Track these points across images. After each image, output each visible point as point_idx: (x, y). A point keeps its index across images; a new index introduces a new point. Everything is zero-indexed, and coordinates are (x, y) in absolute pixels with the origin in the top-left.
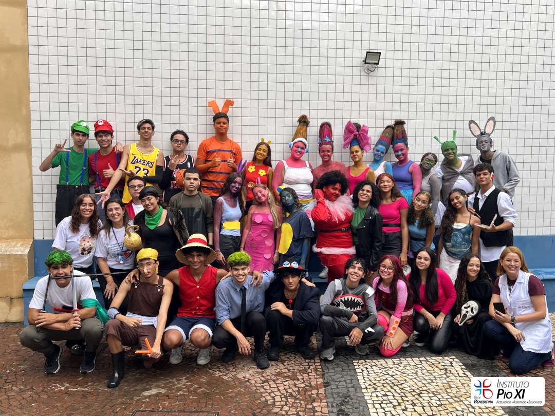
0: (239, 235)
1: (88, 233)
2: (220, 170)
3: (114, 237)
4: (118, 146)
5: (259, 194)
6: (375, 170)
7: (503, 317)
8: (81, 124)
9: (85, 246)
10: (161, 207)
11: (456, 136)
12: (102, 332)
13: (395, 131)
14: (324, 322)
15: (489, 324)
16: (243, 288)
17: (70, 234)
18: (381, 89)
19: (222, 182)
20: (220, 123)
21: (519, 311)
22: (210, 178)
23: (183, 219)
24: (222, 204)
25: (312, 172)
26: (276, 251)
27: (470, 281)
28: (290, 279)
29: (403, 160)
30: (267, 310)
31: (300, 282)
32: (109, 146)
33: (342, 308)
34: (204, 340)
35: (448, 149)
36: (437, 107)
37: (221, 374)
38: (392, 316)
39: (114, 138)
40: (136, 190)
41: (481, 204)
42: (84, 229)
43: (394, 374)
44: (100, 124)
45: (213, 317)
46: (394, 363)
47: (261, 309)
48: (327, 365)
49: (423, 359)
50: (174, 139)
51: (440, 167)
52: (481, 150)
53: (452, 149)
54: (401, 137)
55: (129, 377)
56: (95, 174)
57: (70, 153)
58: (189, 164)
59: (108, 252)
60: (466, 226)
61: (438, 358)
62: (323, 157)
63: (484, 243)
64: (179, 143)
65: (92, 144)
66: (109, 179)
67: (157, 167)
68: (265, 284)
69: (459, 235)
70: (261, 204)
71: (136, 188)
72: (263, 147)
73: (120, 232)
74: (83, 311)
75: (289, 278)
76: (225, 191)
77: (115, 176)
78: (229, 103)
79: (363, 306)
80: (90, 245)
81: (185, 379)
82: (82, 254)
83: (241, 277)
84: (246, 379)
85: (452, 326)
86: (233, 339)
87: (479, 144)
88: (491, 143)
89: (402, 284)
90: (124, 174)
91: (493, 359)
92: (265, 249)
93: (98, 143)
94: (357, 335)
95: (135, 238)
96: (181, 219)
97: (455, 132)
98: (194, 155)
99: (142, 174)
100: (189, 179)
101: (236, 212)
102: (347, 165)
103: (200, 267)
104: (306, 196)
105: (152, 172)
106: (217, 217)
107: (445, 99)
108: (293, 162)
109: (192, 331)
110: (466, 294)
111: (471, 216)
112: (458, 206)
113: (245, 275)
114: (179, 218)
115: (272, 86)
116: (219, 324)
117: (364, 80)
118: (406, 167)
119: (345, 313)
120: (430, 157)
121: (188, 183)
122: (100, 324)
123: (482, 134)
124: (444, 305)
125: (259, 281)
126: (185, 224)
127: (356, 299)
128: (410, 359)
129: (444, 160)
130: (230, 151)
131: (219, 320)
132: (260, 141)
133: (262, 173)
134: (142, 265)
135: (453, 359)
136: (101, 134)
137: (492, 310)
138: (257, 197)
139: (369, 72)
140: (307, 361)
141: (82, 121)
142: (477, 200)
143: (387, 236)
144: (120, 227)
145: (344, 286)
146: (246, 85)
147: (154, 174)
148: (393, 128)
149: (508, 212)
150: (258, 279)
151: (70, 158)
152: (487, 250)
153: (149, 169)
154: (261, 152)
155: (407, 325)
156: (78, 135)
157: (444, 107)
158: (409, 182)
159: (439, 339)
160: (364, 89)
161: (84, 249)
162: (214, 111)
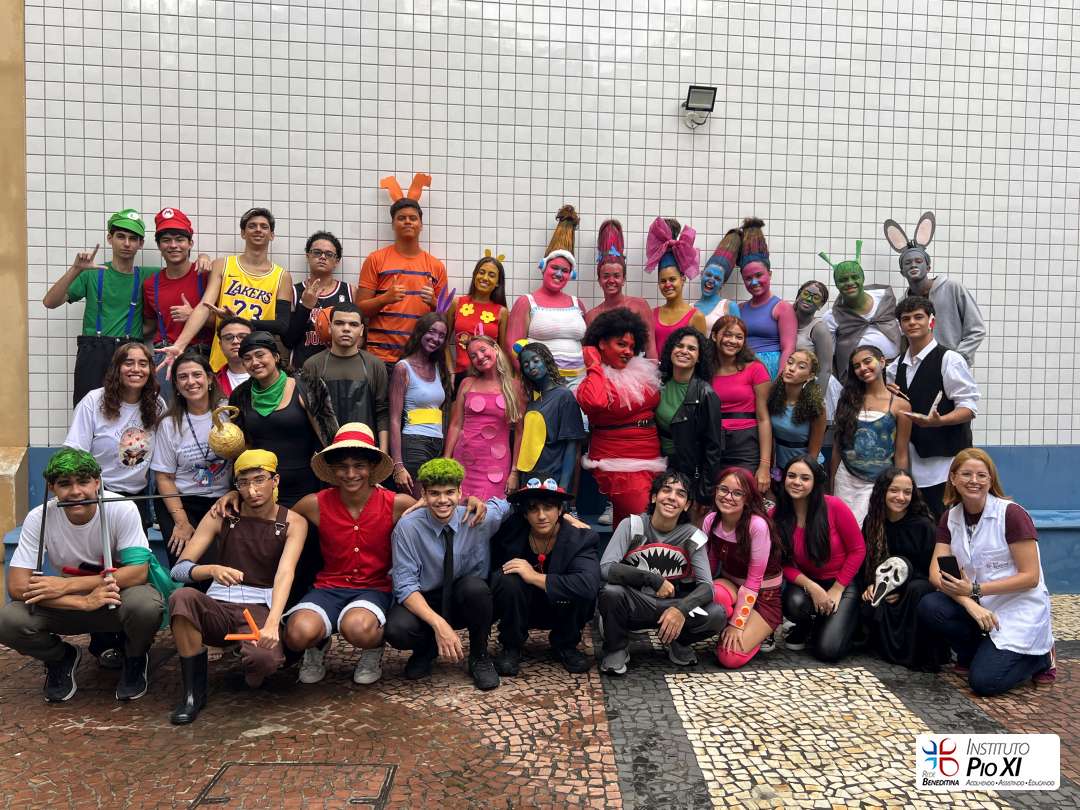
0: (440, 435)
1: (139, 423)
2: (405, 310)
3: (190, 431)
4: (202, 260)
5: (481, 355)
6: (707, 314)
7: (958, 585)
8: (129, 215)
9: (130, 448)
10: (283, 374)
11: (863, 251)
12: (162, 614)
13: (745, 239)
14: (609, 596)
15: (930, 600)
16: (447, 530)
17: (100, 422)
18: (717, 158)
19: (408, 334)
20: (404, 218)
21: (988, 572)
22: (385, 326)
23: (326, 395)
24: (405, 372)
25: (584, 317)
26: (513, 469)
27: (892, 520)
28: (542, 511)
29: (760, 297)
30: (495, 574)
31: (561, 520)
32: (183, 260)
33: (644, 569)
34: (368, 630)
35: (847, 277)
36: (824, 197)
37: (402, 699)
38: (742, 589)
39: (194, 247)
40: (235, 344)
41: (910, 376)
42: (130, 413)
43: (745, 697)
44: (168, 216)
45: (386, 589)
46: (744, 677)
47: (483, 573)
48: (613, 681)
49: (803, 671)
50: (312, 249)
51: (831, 310)
52: (908, 277)
53: (854, 277)
54: (757, 251)
55: (217, 707)
56: (154, 316)
57: (105, 273)
58: (342, 299)
59: (177, 461)
60: (883, 418)
61: (831, 669)
62: (605, 287)
63: (918, 450)
64: (323, 256)
65: (151, 256)
66: (182, 325)
67: (279, 303)
68: (492, 522)
69: (870, 433)
70: (483, 375)
71: (236, 340)
72: (490, 267)
73: (202, 423)
74: (123, 572)
75: (538, 510)
76: (413, 348)
77: (195, 318)
78: (422, 181)
79: (684, 568)
80: (142, 446)
81: (330, 709)
82: (126, 462)
83: (444, 508)
84: (453, 708)
85: (858, 609)
86: (427, 630)
87: (905, 266)
88: (928, 263)
89: (759, 524)
90: (213, 313)
91: (936, 670)
92: (491, 463)
93: (163, 254)
94: (673, 621)
95: (232, 433)
96: (324, 394)
97: (859, 244)
98: (353, 281)
99: (248, 314)
100: (341, 323)
101: (434, 389)
102: (653, 305)
103: (361, 487)
104: (572, 364)
105: (269, 313)
106: (396, 400)
107: (840, 181)
108: (546, 297)
109: (346, 614)
110: (884, 546)
111: (892, 398)
112: (868, 377)
113: (453, 504)
114: (319, 393)
115: (506, 150)
116: (400, 601)
117: (685, 142)
118: (767, 310)
119: (649, 578)
120: (814, 288)
121: (339, 330)
122: (157, 597)
123: (910, 246)
124: (841, 566)
125: (479, 517)
126: (330, 405)
127: (672, 553)
128: (777, 672)
129: (840, 298)
130: (425, 274)
131: (400, 593)
132: (483, 256)
133: (488, 317)
134: (246, 483)
135: (860, 671)
136: (169, 236)
137: (936, 572)
138: (475, 360)
139: (695, 125)
140: (574, 675)
141: (129, 211)
142: (902, 368)
143: (729, 437)
144: (203, 413)
145: (648, 527)
146: (456, 148)
147: (273, 317)
148: (741, 235)
149: (964, 388)
150: (478, 514)
151: (106, 282)
152: (924, 464)
153: (263, 306)
154: (486, 277)
155: (771, 606)
156: (122, 237)
157: (839, 197)
158: (773, 337)
159: (833, 633)
160: (685, 158)
161: (129, 454)
162: (393, 196)
